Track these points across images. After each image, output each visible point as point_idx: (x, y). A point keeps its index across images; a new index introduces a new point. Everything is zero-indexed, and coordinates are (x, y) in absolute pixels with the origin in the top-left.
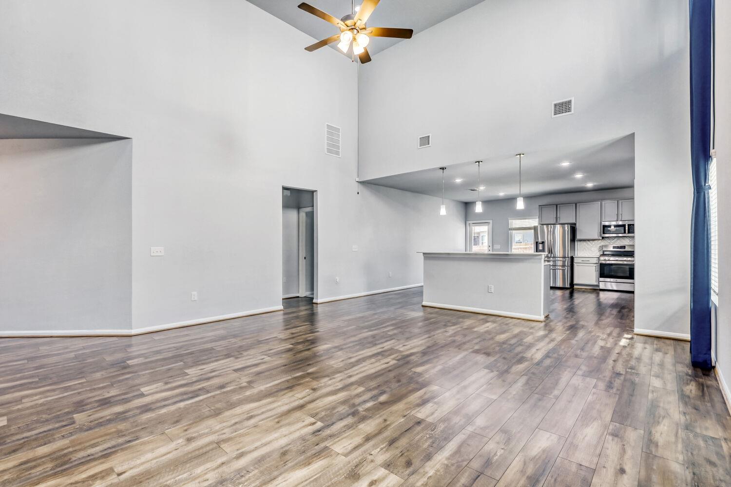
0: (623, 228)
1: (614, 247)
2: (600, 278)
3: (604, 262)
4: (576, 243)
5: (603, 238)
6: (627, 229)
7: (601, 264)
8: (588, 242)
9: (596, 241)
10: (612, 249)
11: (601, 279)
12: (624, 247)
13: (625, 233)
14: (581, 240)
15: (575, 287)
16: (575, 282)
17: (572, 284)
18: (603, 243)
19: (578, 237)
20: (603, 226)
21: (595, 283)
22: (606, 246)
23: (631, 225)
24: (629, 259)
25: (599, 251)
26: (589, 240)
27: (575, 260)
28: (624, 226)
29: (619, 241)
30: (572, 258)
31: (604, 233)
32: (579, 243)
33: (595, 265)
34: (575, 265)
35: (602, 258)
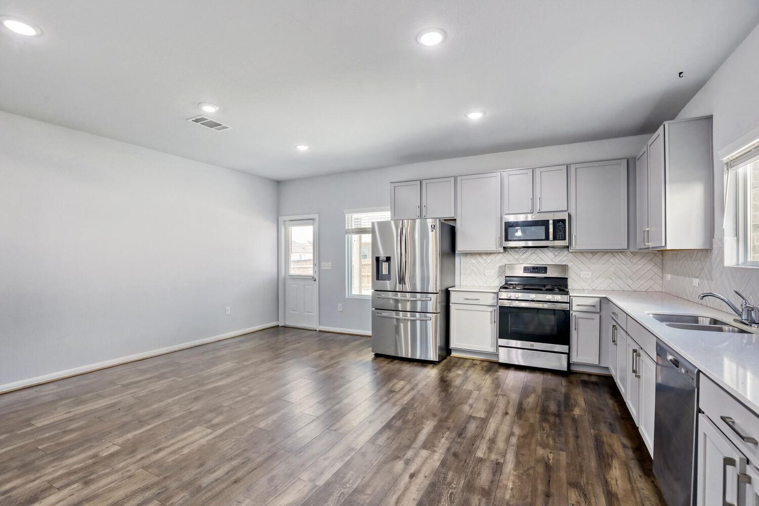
0: (543, 228)
1: (526, 269)
2: (499, 340)
3: (507, 304)
4: (457, 259)
5: (505, 248)
6: (551, 230)
7: (500, 307)
8: (479, 259)
9: (492, 257)
10: (521, 273)
11: (502, 342)
12: (544, 269)
13: (547, 238)
14: (466, 254)
15: (453, 354)
16: (453, 345)
17: (446, 349)
18: (506, 259)
19: (460, 247)
20: (506, 223)
21: (490, 349)
22: (511, 266)
23: (559, 221)
24: (558, 298)
25: (499, 276)
26: (480, 254)
27: (454, 297)
28: (545, 223)
29: (534, 256)
30: (447, 293)
31: (507, 239)
32: (464, 259)
33: (491, 309)
34: (453, 307)
35: (504, 295)
